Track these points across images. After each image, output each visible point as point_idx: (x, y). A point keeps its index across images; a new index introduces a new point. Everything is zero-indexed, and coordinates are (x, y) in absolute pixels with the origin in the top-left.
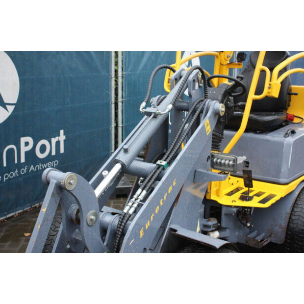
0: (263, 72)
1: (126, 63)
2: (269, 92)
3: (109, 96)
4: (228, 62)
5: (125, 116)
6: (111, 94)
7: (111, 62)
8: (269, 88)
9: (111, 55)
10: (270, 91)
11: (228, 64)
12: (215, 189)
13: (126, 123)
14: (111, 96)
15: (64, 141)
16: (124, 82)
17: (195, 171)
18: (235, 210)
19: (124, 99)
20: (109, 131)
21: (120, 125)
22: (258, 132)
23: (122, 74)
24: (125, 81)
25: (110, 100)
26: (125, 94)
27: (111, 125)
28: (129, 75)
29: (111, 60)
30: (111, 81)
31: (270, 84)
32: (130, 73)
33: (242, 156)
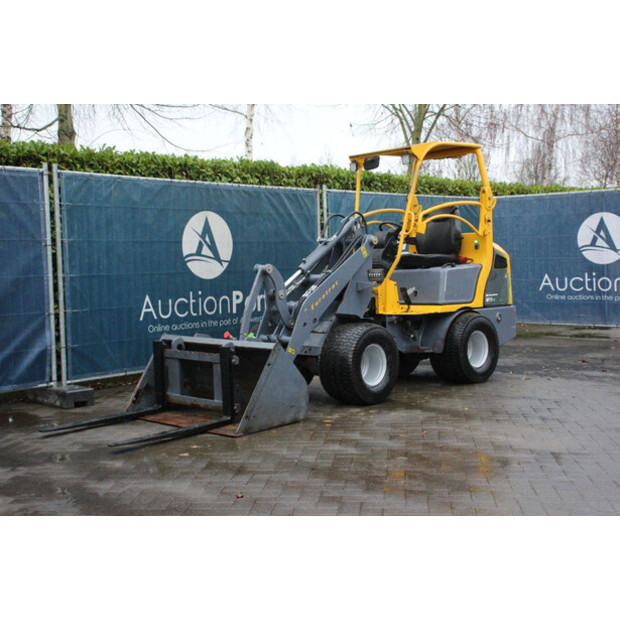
10: (416, 228)
12: (382, 307)
17: (357, 283)
31: (415, 224)
33: (412, 288)
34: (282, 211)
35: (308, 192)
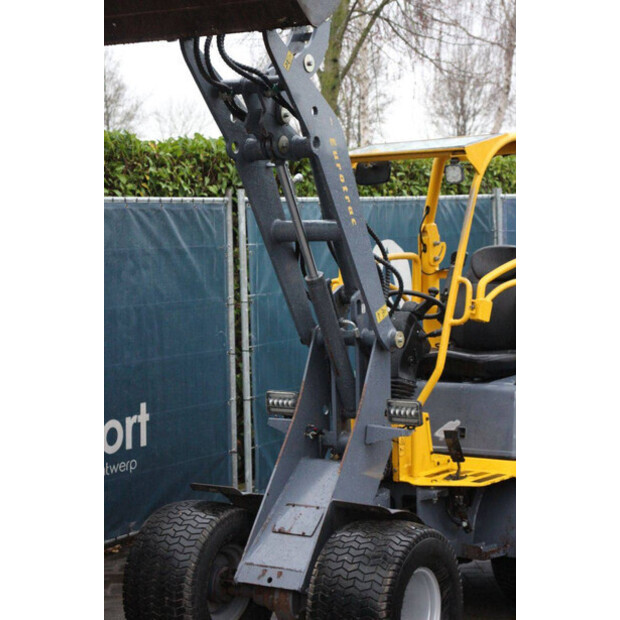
0: (462, 287)
1: (255, 277)
2: (472, 314)
3: (224, 339)
4: (437, 269)
5: (257, 379)
6: (228, 336)
7: (227, 276)
8: (472, 308)
9: (227, 262)
10: (474, 312)
11: (437, 272)
12: (406, 466)
13: (258, 393)
14: (229, 340)
15: (148, 422)
16: (252, 312)
17: (366, 428)
18: (435, 492)
19: (253, 346)
20: (226, 408)
21: (247, 396)
22: (476, 379)
23: (249, 298)
24: (255, 310)
25: (226, 348)
26: (256, 336)
27: (230, 397)
28: (262, 298)
29: (227, 272)
30: (228, 312)
31: (473, 303)
32: (265, 295)
33: (454, 420)
34: (166, 245)
35: (212, 204)
